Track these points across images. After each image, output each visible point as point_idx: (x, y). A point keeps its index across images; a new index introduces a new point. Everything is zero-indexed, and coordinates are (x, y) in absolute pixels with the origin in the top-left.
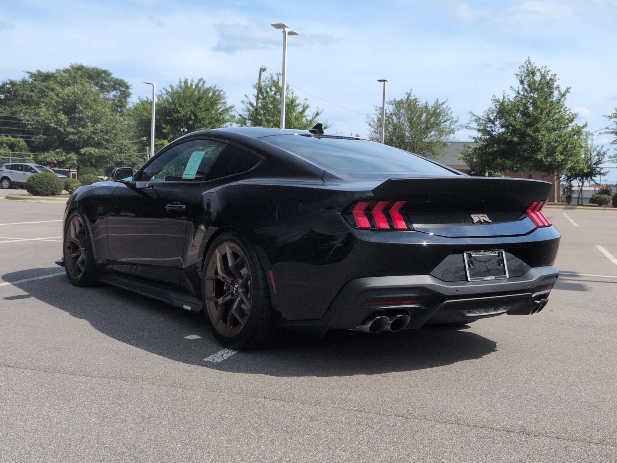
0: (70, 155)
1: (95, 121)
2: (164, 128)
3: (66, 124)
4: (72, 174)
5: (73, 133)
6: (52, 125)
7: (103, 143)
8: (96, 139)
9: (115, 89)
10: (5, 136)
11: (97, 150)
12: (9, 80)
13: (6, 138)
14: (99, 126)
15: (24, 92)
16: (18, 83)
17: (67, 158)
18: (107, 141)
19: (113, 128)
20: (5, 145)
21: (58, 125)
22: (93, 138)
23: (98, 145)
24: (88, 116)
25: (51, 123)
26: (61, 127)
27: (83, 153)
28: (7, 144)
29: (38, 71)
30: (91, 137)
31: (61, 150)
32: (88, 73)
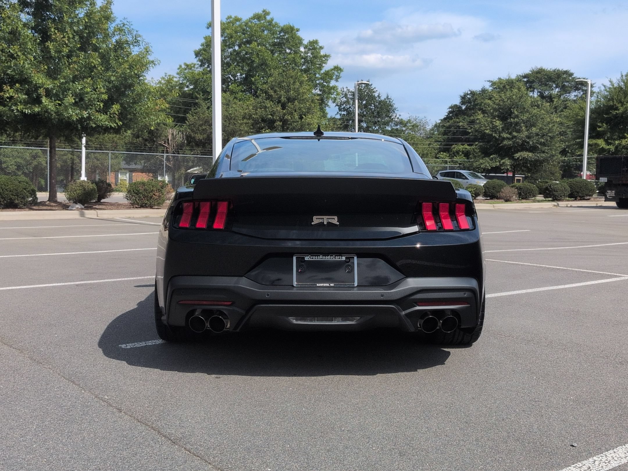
0: (503, 161)
1: (530, 124)
2: (600, 127)
3: (501, 129)
4: (517, 179)
5: (508, 138)
6: (487, 131)
7: (538, 147)
8: (531, 143)
9: (577, 89)
10: (461, 144)
11: (530, 154)
12: (470, 91)
13: (462, 147)
14: (534, 130)
15: (482, 101)
16: (478, 93)
17: (501, 163)
18: (544, 144)
19: (550, 131)
20: (461, 153)
21: (493, 131)
22: (528, 143)
23: (533, 149)
24: (523, 120)
25: (487, 130)
26: (496, 133)
27: (516, 158)
28: (463, 152)
29: (500, 79)
30: (525, 141)
31: (495, 156)
32: (547, 76)
